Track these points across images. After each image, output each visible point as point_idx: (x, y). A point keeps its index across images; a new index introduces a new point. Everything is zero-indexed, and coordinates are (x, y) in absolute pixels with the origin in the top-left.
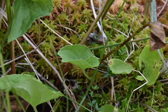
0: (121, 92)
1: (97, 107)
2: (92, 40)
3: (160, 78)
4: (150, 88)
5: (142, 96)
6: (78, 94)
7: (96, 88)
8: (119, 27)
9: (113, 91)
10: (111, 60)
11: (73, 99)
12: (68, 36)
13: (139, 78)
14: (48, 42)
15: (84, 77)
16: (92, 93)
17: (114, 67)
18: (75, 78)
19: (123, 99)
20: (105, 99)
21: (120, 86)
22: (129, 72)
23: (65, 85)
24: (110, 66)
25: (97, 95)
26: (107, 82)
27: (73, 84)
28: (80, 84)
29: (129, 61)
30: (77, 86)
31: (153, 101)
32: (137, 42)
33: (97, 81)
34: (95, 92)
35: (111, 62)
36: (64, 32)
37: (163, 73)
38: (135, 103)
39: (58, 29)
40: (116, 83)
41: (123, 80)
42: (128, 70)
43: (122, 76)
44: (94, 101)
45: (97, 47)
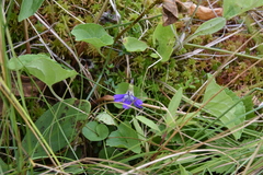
0: (137, 70)
1: (113, 85)
2: (106, 19)
3: (174, 55)
4: (165, 65)
5: (157, 73)
6: (94, 74)
7: (111, 66)
8: (132, 6)
9: (128, 69)
10: (126, 38)
11: (90, 78)
12: (82, 16)
13: (153, 55)
14: (62, 22)
15: (99, 57)
16: (108, 72)
17: (128, 45)
18: (91, 57)
19: (139, 76)
20: (121, 77)
21: (135, 64)
22: (143, 50)
23: (81, 65)
24: (125, 45)
25: (113, 74)
27: (89, 64)
28: (96, 64)
29: (143, 39)
30: (93, 66)
31: (167, 77)
32: (150, 20)
33: (112, 60)
34: (111, 70)
35: (126, 41)
36: (78, 13)
37: (177, 50)
38: (151, 80)
39: (72, 9)
40: (131, 62)
41: (138, 58)
42: (142, 47)
43: (137, 54)
44: (110, 80)
45: (111, 26)
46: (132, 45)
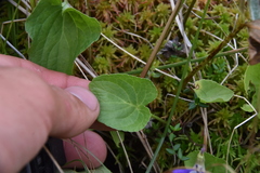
0: (219, 130)
1: (180, 155)
2: (171, 51)
8: (214, 29)
12: (135, 46)
13: (246, 108)
14: (104, 56)
17: (203, 92)
19: (223, 141)
21: (217, 121)
24: (197, 91)
25: (182, 137)
26: (197, 115)
29: (230, 81)
32: (244, 52)
33: (181, 115)
34: (176, 133)
36: (127, 41)
39: (120, 36)
41: (223, 111)
42: (226, 96)
43: (221, 106)
44: (177, 146)
45: (179, 61)
46: (208, 92)
